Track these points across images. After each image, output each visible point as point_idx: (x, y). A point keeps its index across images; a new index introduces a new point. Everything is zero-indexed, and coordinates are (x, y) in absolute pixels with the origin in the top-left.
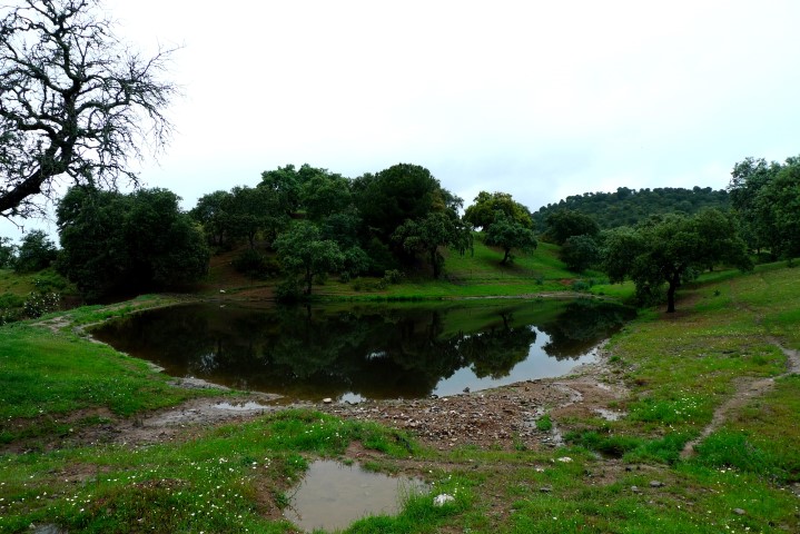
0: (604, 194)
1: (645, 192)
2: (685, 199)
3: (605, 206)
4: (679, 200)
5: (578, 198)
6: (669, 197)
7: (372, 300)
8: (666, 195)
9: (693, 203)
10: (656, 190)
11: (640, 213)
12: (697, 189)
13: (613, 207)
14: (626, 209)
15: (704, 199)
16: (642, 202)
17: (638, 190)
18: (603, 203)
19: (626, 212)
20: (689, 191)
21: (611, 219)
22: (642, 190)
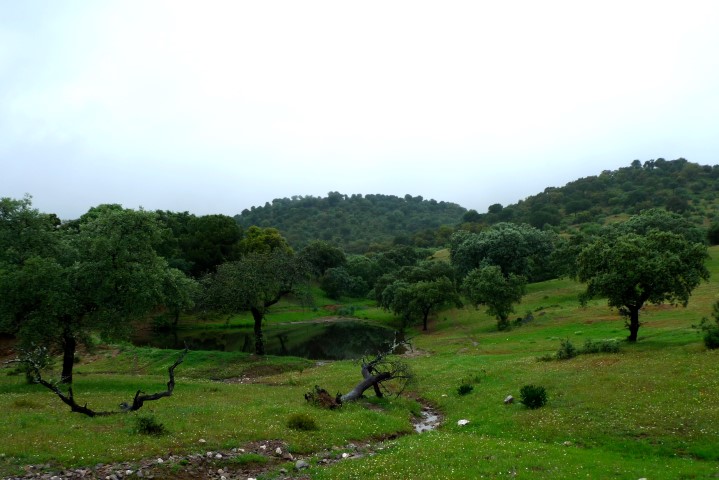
0: (315, 199)
1: (357, 198)
2: (397, 207)
3: (316, 213)
4: (391, 209)
5: (285, 202)
6: (382, 205)
7: (221, 327)
8: (379, 203)
9: (405, 213)
10: (368, 196)
11: (353, 222)
12: (408, 197)
13: (323, 214)
14: (338, 216)
15: (415, 209)
16: (354, 209)
17: (350, 196)
18: (313, 208)
19: (338, 220)
20: (401, 199)
21: (323, 227)
22: (354, 196)
